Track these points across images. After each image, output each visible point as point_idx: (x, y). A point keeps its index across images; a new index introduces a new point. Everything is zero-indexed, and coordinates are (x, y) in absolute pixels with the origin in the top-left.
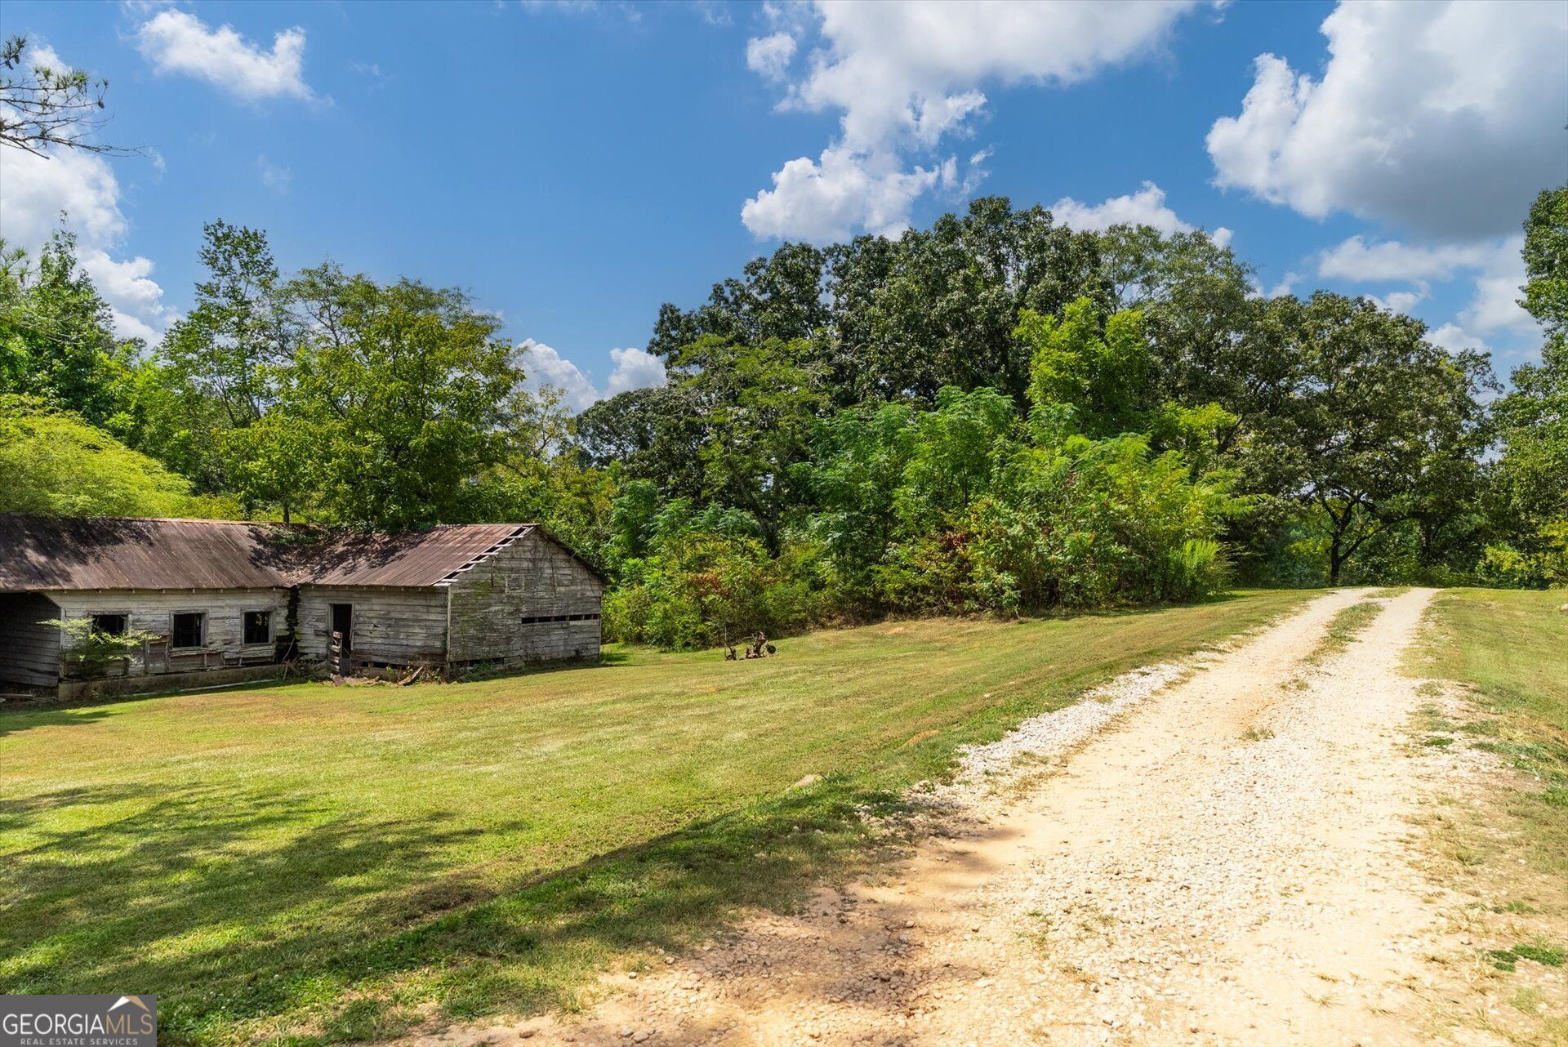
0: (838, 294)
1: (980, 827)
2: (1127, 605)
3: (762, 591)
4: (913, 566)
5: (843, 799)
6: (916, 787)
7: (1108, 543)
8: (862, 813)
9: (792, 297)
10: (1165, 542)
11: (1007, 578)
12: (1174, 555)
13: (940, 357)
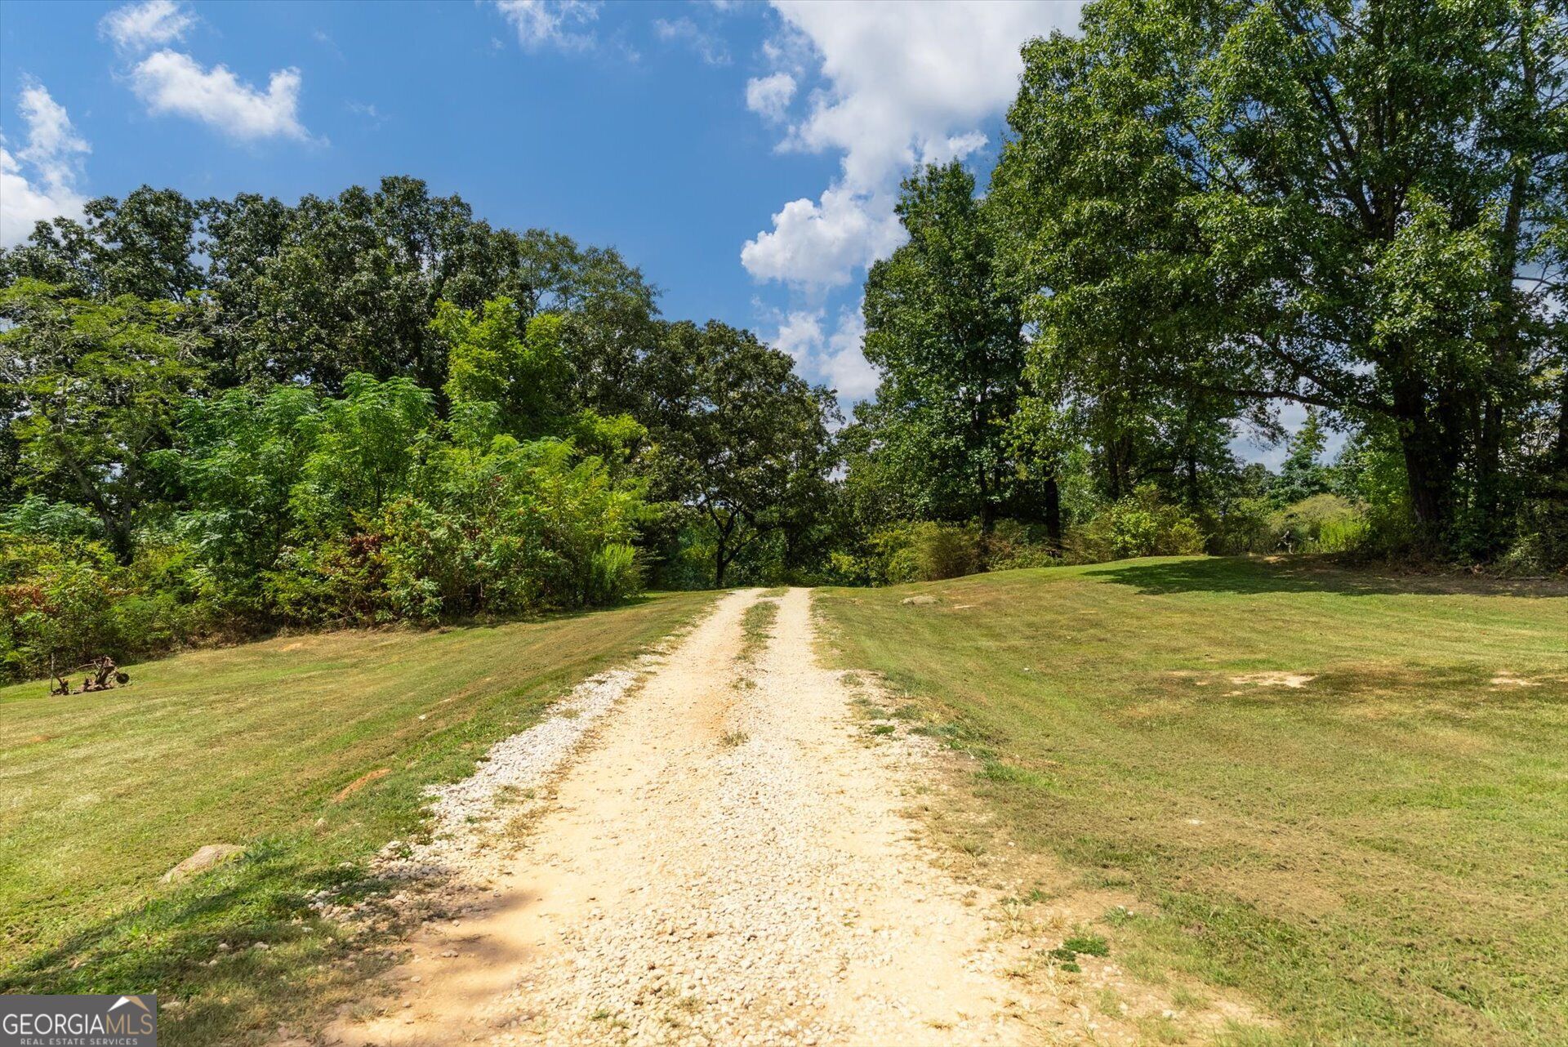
0: (215, 257)
1: (483, 896)
2: (551, 611)
3: (108, 605)
4: (314, 573)
5: (286, 886)
6: (385, 852)
7: (536, 548)
8: (320, 904)
9: (152, 251)
10: (588, 548)
11: (427, 584)
12: (597, 560)
13: (344, 342)
